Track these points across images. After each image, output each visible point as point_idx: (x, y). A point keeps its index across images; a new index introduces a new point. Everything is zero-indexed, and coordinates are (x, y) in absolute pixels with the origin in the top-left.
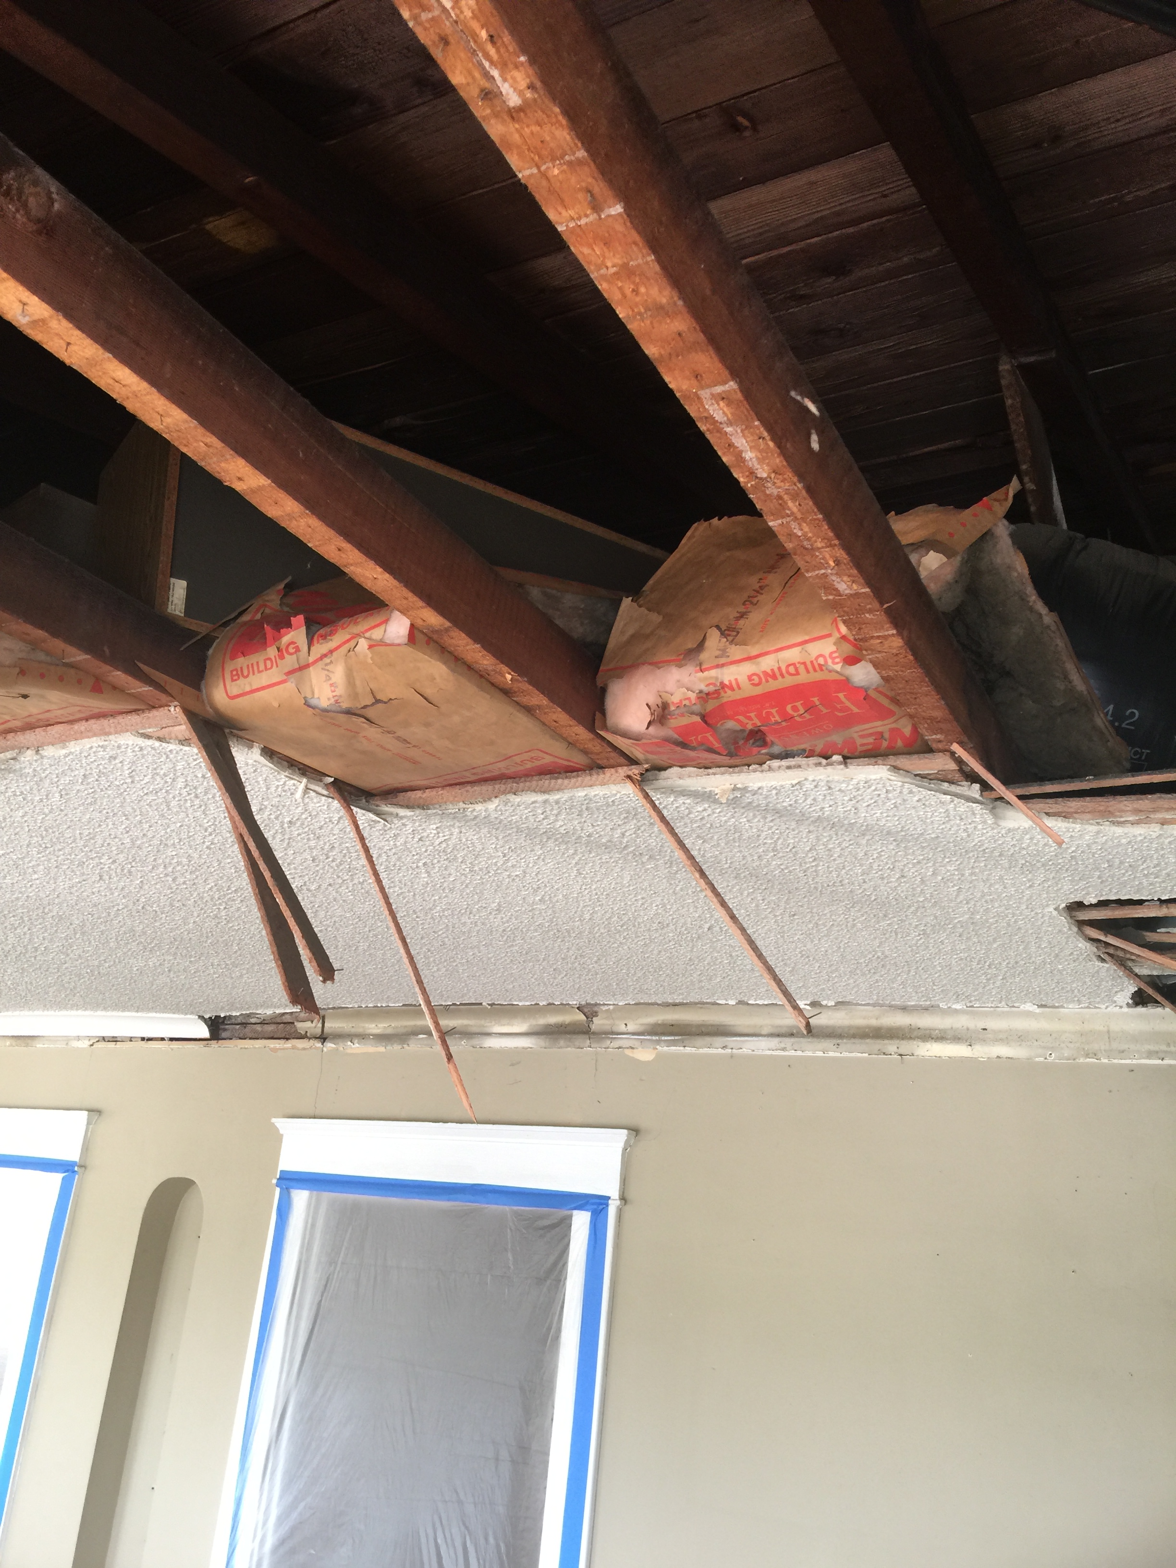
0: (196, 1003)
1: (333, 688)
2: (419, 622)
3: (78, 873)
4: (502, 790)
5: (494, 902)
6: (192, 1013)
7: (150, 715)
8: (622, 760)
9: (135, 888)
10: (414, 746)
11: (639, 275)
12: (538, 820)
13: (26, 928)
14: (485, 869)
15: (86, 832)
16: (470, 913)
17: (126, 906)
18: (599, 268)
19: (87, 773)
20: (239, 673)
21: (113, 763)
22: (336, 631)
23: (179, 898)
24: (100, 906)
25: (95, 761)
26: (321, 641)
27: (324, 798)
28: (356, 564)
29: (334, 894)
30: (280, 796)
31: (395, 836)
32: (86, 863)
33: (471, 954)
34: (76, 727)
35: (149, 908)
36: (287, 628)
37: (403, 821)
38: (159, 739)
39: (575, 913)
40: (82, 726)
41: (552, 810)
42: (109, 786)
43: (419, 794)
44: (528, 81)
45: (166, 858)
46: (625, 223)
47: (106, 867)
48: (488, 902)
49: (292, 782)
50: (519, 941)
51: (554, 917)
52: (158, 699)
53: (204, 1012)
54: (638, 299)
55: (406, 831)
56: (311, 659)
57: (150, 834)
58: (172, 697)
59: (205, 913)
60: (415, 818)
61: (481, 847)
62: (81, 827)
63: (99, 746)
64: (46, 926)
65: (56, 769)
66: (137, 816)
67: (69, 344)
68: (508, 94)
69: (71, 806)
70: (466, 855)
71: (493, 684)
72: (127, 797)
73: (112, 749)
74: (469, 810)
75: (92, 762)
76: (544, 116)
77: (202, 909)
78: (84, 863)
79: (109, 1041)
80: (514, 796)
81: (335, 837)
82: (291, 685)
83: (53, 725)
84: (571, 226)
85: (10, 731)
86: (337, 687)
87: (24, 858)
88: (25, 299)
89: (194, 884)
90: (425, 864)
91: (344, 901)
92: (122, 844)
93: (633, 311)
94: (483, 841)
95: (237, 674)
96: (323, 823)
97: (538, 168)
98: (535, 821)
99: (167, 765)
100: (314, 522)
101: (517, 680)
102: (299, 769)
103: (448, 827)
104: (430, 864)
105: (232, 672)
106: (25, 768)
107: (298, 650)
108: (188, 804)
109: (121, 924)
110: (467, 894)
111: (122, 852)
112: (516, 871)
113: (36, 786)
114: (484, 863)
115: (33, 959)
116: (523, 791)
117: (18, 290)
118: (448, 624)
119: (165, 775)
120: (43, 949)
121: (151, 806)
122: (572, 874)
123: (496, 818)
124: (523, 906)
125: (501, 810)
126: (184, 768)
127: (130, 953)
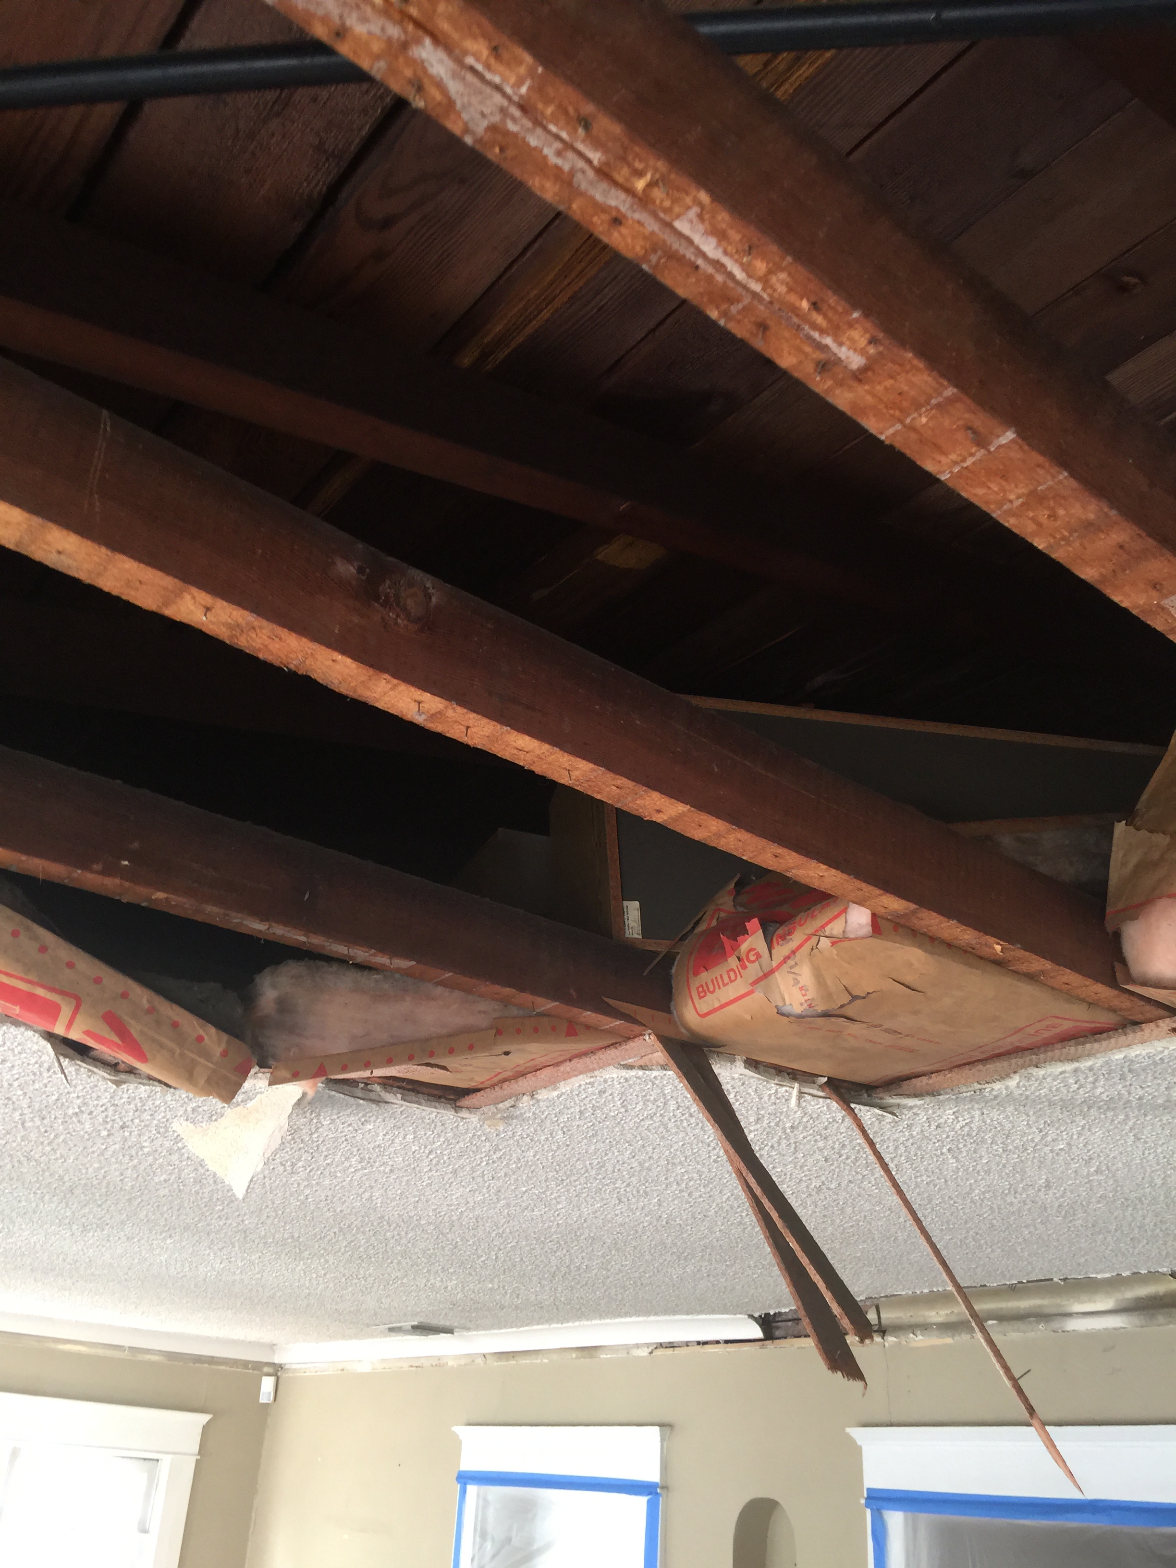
0: (742, 1303)
1: (803, 992)
2: (881, 911)
3: (598, 1199)
4: (1020, 1063)
5: (1040, 1179)
6: (741, 1313)
7: (627, 1047)
8: (1162, 1012)
9: (654, 1206)
10: (906, 1036)
11: (1053, 497)
12: (1071, 1090)
13: (565, 1251)
14: (1021, 1147)
15: (596, 1162)
16: (1015, 1193)
17: (650, 1224)
18: (1000, 505)
19: (582, 1109)
20: (705, 988)
21: (604, 1096)
22: (794, 928)
23: (699, 1211)
24: (626, 1226)
25: (586, 1097)
26: (781, 943)
27: (821, 1100)
28: (798, 867)
29: (857, 1190)
30: (775, 1104)
31: (908, 1126)
32: (603, 1189)
33: (1026, 1232)
34: (562, 1068)
35: (673, 1222)
36: (743, 935)
37: (914, 1111)
38: (642, 1067)
39: (1143, 1179)
40: (567, 1067)
41: (1087, 1078)
42: (606, 1118)
43: (924, 1080)
44: (868, 336)
45: (677, 1175)
46: (1021, 448)
47: (622, 1190)
48: (1034, 1179)
49: (784, 1089)
50: (1080, 1214)
51: (1117, 1187)
52: (631, 1031)
53: (752, 1311)
54: (1059, 523)
55: (919, 1120)
56: (774, 964)
57: (655, 1156)
58: (644, 1025)
59: (728, 1221)
60: (926, 1106)
61: (1010, 1125)
62: (589, 1158)
63: (586, 1083)
64: (582, 1247)
65: (553, 1109)
66: (639, 1141)
67: (468, 727)
68: (848, 358)
69: (576, 1140)
70: (994, 1136)
71: (981, 958)
72: (625, 1125)
73: (600, 1085)
74: (987, 1090)
75: (584, 1099)
76: (896, 366)
77: (724, 1218)
78: (601, 1190)
79: (666, 1347)
80: (1036, 1069)
81: (843, 1135)
82: (758, 995)
83: (541, 1069)
84: (956, 471)
85: (505, 1080)
86: (807, 990)
87: (545, 1191)
88: (419, 698)
89: (710, 1196)
90: (949, 1150)
91: (869, 1195)
92: (631, 1168)
93: (1055, 538)
94: (1011, 1119)
95: (704, 991)
96: (826, 1123)
97: (901, 421)
98: (1068, 1092)
99: (655, 1091)
100: (744, 835)
101: (1008, 949)
102: (788, 1074)
103: (966, 1110)
104: (956, 1149)
105: (698, 989)
106: (525, 1113)
107: (758, 956)
108: (685, 1124)
109: (650, 1239)
110: (1007, 1174)
111: (633, 1175)
112: (1059, 1145)
113: (539, 1128)
114: (1018, 1141)
115: (578, 1277)
116: (1045, 1062)
117: (411, 691)
118: (913, 906)
119: (655, 1100)
120: (585, 1267)
121: (649, 1131)
122: (1128, 1140)
123: (1020, 1094)
124: (1076, 1179)
125: (1024, 1086)
126: (672, 1092)
127: (666, 1263)
